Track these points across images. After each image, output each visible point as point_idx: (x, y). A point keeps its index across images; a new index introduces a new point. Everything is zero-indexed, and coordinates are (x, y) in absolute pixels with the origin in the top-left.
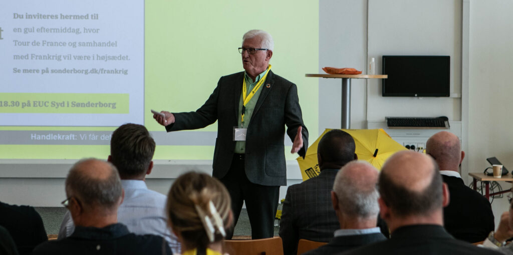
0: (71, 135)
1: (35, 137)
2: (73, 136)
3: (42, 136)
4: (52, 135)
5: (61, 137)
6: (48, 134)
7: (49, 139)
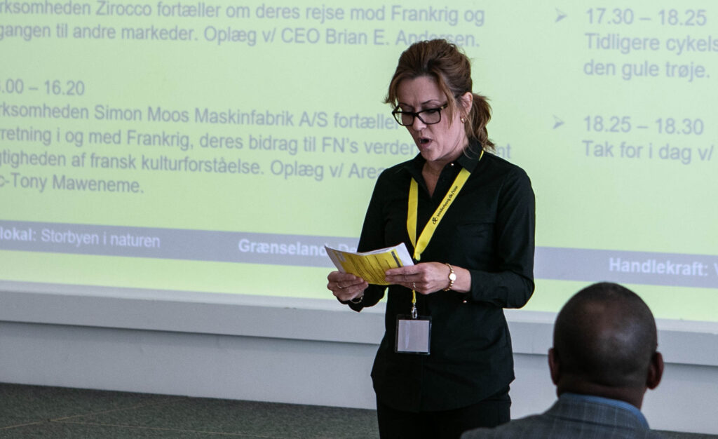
0: (695, 263)
1: (618, 265)
2: (700, 266)
3: (633, 264)
4: (654, 262)
5: (674, 268)
6: (646, 261)
7: (648, 271)
